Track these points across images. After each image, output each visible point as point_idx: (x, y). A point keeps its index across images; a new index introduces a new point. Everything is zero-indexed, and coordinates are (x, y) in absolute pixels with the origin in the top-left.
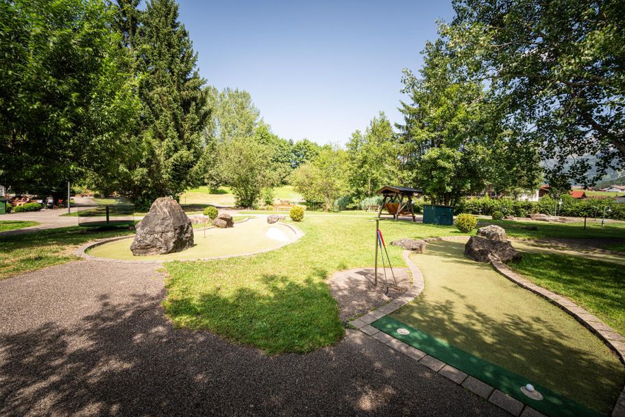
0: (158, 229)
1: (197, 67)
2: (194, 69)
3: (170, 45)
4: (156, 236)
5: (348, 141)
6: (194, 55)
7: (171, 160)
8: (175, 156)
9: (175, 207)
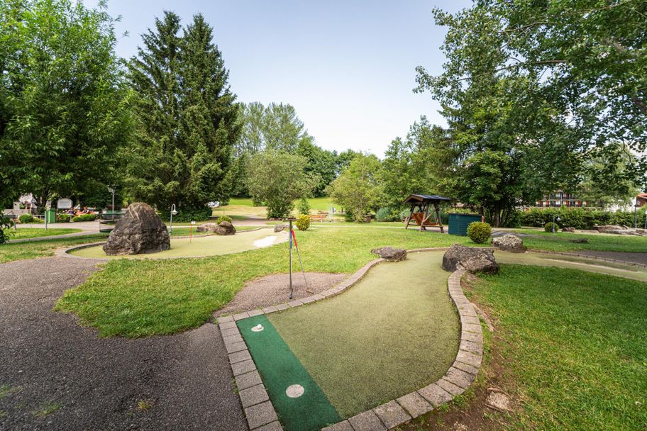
0: (127, 231)
1: (228, 84)
2: (226, 87)
3: (203, 66)
4: (124, 237)
5: (387, 149)
6: (226, 74)
7: (200, 173)
8: (204, 169)
9: (147, 212)
